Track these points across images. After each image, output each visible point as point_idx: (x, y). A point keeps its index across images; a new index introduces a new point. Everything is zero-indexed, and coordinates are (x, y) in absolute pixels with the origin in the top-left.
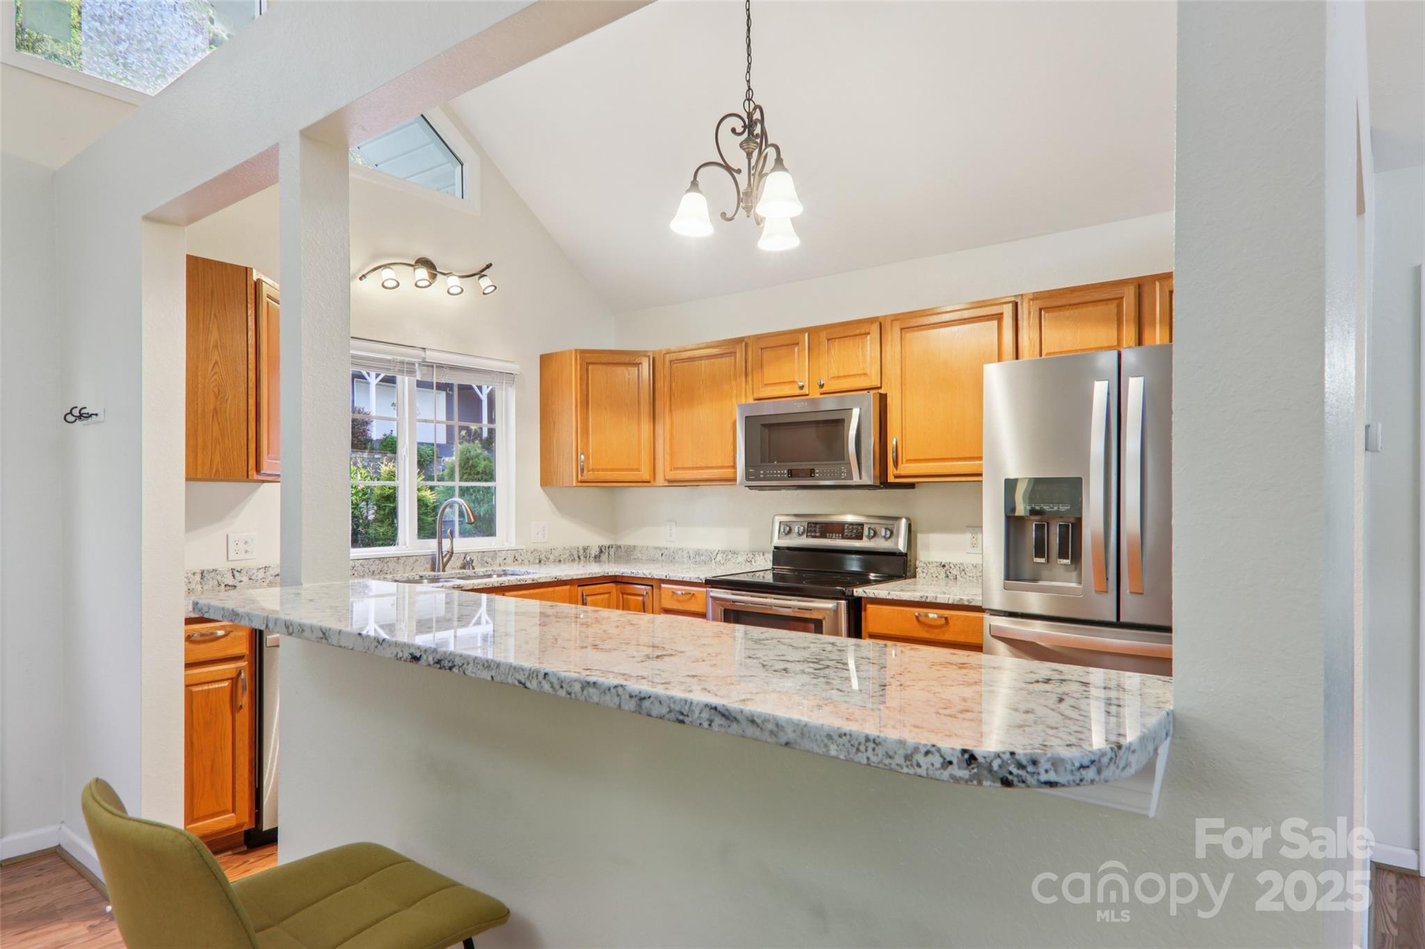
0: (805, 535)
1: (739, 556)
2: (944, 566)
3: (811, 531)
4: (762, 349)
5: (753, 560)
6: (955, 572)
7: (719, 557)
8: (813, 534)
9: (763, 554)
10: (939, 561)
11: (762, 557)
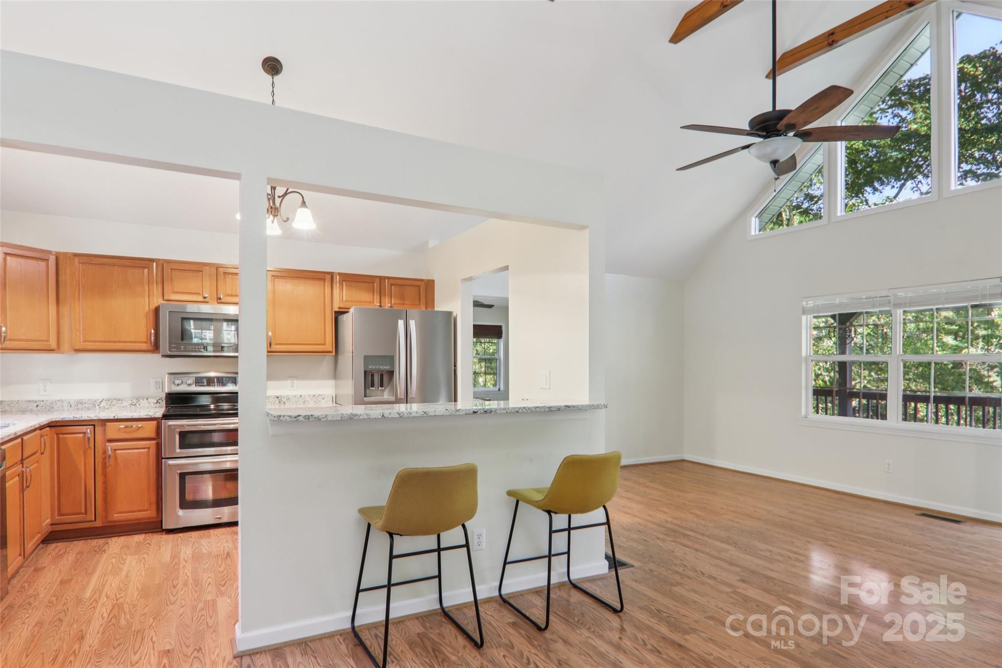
0: (194, 385)
1: (124, 402)
2: (278, 397)
3: (198, 382)
4: (171, 269)
5: (137, 404)
6: (284, 400)
7: (103, 404)
8: (200, 384)
9: (147, 399)
10: (275, 395)
11: (145, 401)
